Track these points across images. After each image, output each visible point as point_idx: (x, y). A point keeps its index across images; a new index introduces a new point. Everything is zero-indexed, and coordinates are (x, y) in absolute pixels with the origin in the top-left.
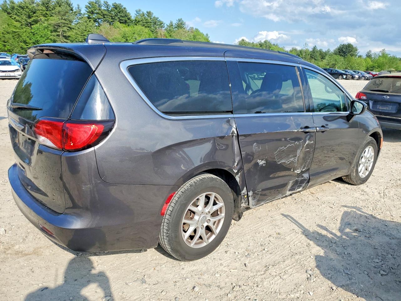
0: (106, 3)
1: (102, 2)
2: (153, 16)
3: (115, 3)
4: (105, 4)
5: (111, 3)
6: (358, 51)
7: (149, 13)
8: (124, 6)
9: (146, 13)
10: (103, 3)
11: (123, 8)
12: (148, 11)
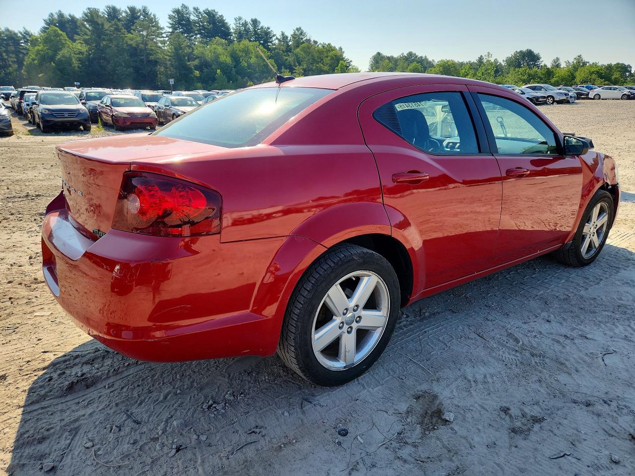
0: (196, 9)
1: (191, 9)
2: (261, 25)
3: (207, 10)
4: (195, 12)
5: (201, 10)
6: (541, 60)
7: (255, 22)
8: (220, 14)
9: (251, 22)
10: (193, 10)
11: (218, 16)
12: (254, 18)
